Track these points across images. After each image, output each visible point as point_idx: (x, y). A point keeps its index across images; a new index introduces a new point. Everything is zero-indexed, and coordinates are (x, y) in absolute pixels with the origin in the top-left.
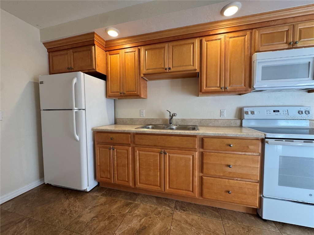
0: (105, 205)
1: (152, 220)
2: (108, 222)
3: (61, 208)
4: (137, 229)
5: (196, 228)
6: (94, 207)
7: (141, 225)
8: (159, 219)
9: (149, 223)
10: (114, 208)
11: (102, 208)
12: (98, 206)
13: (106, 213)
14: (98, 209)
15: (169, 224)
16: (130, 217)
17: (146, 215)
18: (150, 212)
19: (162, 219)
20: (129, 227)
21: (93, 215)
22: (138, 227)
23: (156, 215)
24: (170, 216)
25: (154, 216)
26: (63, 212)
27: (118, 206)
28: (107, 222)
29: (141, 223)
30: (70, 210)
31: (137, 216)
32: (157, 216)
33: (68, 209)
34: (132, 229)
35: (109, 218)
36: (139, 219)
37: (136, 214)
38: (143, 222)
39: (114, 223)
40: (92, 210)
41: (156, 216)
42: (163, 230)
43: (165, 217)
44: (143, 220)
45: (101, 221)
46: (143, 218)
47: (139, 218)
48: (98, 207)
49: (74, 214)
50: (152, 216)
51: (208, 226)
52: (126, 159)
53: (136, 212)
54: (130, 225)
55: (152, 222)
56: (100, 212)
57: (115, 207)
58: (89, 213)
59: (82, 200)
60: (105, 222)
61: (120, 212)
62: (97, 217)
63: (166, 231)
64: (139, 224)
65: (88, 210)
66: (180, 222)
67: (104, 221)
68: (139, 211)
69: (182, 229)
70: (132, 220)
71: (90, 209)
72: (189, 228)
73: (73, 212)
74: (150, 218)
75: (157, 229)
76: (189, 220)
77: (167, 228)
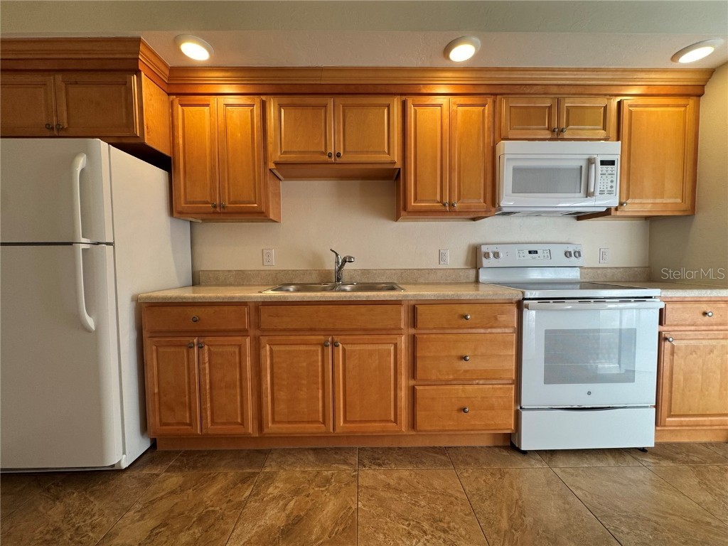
0: (182, 491)
1: (312, 500)
2: (200, 529)
3: (41, 529)
4: (279, 527)
5: (410, 494)
6: (152, 502)
7: (288, 516)
8: (328, 494)
9: (308, 507)
10: (210, 493)
11: (176, 501)
12: (162, 498)
13: (191, 510)
14: (164, 505)
15: (352, 500)
16: (257, 504)
17: (297, 492)
18: (304, 483)
19: (336, 493)
20: (260, 526)
21: (150, 523)
22: (281, 523)
23: (320, 487)
24: (352, 482)
25: (316, 489)
26: (48, 537)
27: (219, 486)
28: (197, 531)
29: (287, 512)
30: (73, 526)
31: (274, 499)
32: (324, 489)
33: (64, 527)
34: (269, 530)
35: (200, 519)
36: (280, 505)
37: (271, 496)
38: (293, 509)
39: (217, 527)
40: (146, 511)
41: (321, 489)
42: (342, 514)
43: (340, 488)
44: (292, 503)
45: (181, 531)
46: (290, 501)
47: (281, 503)
48: (164, 500)
49: (91, 534)
50: (311, 491)
51: (431, 485)
52: (238, 369)
53: (271, 490)
54: (262, 523)
55: (314, 504)
56: (171, 511)
57: (213, 490)
58: (139, 521)
59: (109, 493)
60: (191, 532)
61: (228, 499)
62: (164, 524)
63: (349, 515)
64: (284, 514)
65: (134, 513)
66: (376, 489)
67: (189, 529)
68: (276, 487)
69: (381, 502)
70: (265, 510)
71: (139, 511)
72: (396, 496)
73: (85, 529)
74: (308, 497)
75: (329, 514)
76: (392, 482)
77: (350, 508)
